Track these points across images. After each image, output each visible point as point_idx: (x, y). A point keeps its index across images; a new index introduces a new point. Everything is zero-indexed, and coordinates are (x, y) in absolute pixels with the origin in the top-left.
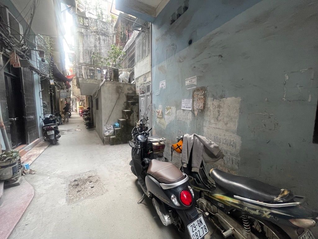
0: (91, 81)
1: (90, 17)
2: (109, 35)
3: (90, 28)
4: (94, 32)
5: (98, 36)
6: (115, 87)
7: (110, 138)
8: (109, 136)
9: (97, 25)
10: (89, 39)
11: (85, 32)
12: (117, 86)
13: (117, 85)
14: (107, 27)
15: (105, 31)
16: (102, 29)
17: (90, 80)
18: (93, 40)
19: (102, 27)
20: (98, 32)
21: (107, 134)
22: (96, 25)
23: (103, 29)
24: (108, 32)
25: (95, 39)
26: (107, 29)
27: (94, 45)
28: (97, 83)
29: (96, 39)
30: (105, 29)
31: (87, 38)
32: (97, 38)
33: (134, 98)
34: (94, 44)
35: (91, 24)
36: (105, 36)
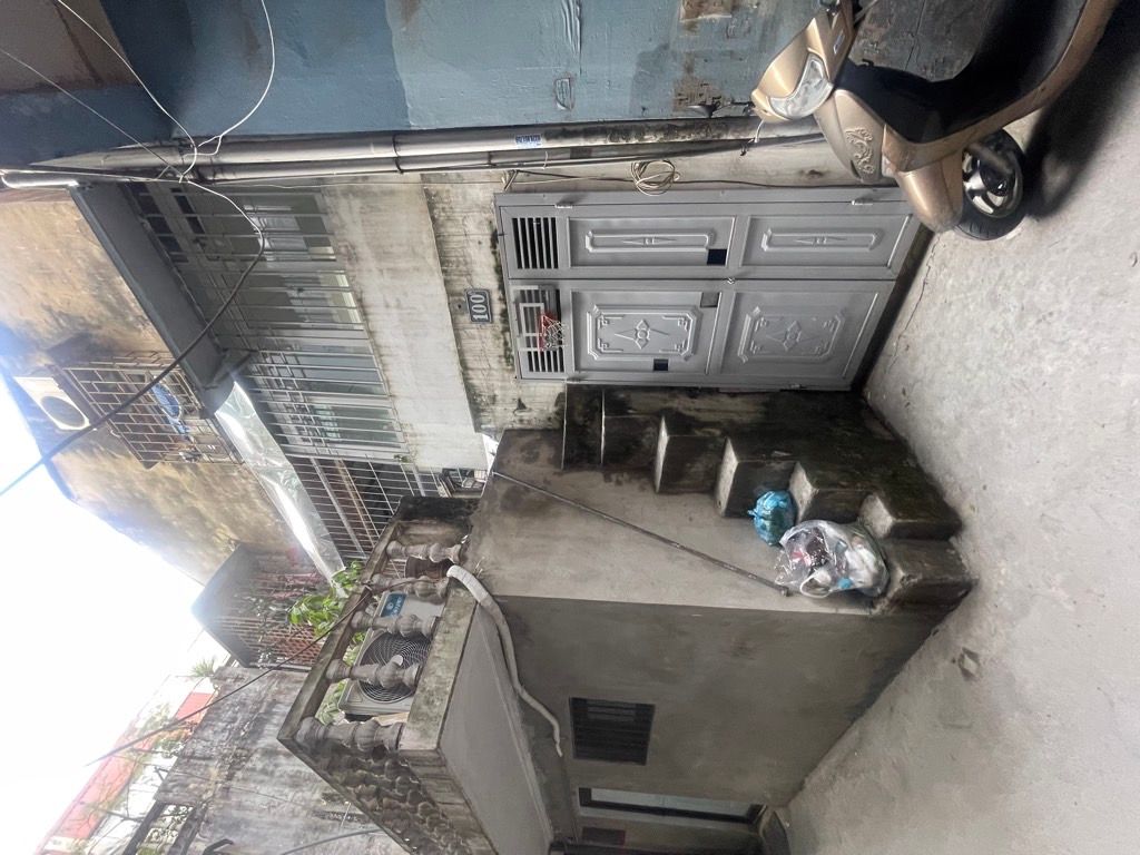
0: (444, 655)
1: (159, 791)
2: (269, 699)
3: (204, 797)
4: (230, 777)
5: (254, 758)
6: (511, 521)
7: (895, 532)
8: (876, 544)
9: (204, 759)
10: (252, 816)
11: (214, 831)
12: (505, 508)
13: (498, 510)
14: (232, 705)
15: (247, 715)
16: (230, 730)
17: (435, 665)
18: (264, 790)
19: (224, 730)
20: (235, 756)
21: (861, 562)
22: (204, 763)
23: (236, 724)
24: (255, 703)
25: (262, 777)
26: (243, 704)
27: (287, 790)
28: (465, 621)
29: (264, 771)
30: (240, 716)
31: (243, 827)
32: (260, 766)
33: (580, 420)
34: (284, 784)
35: (190, 792)
36: (267, 721)
